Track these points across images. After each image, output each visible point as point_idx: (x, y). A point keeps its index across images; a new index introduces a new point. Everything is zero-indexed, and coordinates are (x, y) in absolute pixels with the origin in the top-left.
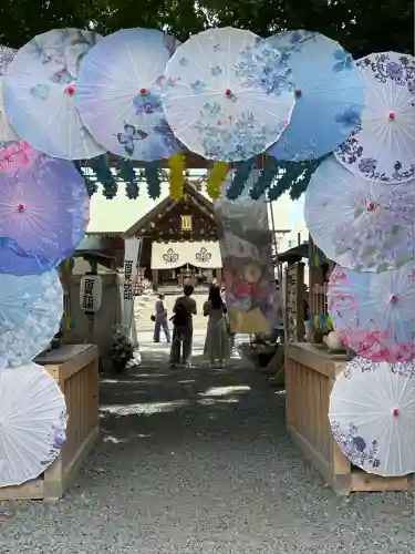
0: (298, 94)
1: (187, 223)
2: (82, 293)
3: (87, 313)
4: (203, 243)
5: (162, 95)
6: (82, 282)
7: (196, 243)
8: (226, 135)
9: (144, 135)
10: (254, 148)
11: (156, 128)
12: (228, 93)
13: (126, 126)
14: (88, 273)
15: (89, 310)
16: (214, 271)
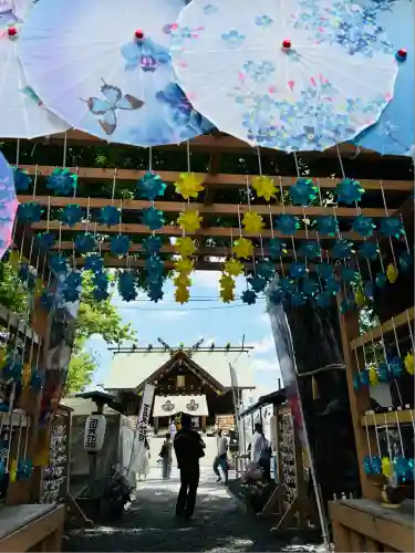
0: (402, 56)
1: (181, 381)
2: (87, 433)
3: (90, 453)
4: (192, 397)
5: (173, 48)
6: (88, 421)
7: (187, 397)
8: (286, 108)
9: (137, 104)
10: (336, 132)
11: (160, 95)
12: (287, 45)
13: (106, 87)
14: (94, 413)
15: (92, 449)
16: (200, 417)
